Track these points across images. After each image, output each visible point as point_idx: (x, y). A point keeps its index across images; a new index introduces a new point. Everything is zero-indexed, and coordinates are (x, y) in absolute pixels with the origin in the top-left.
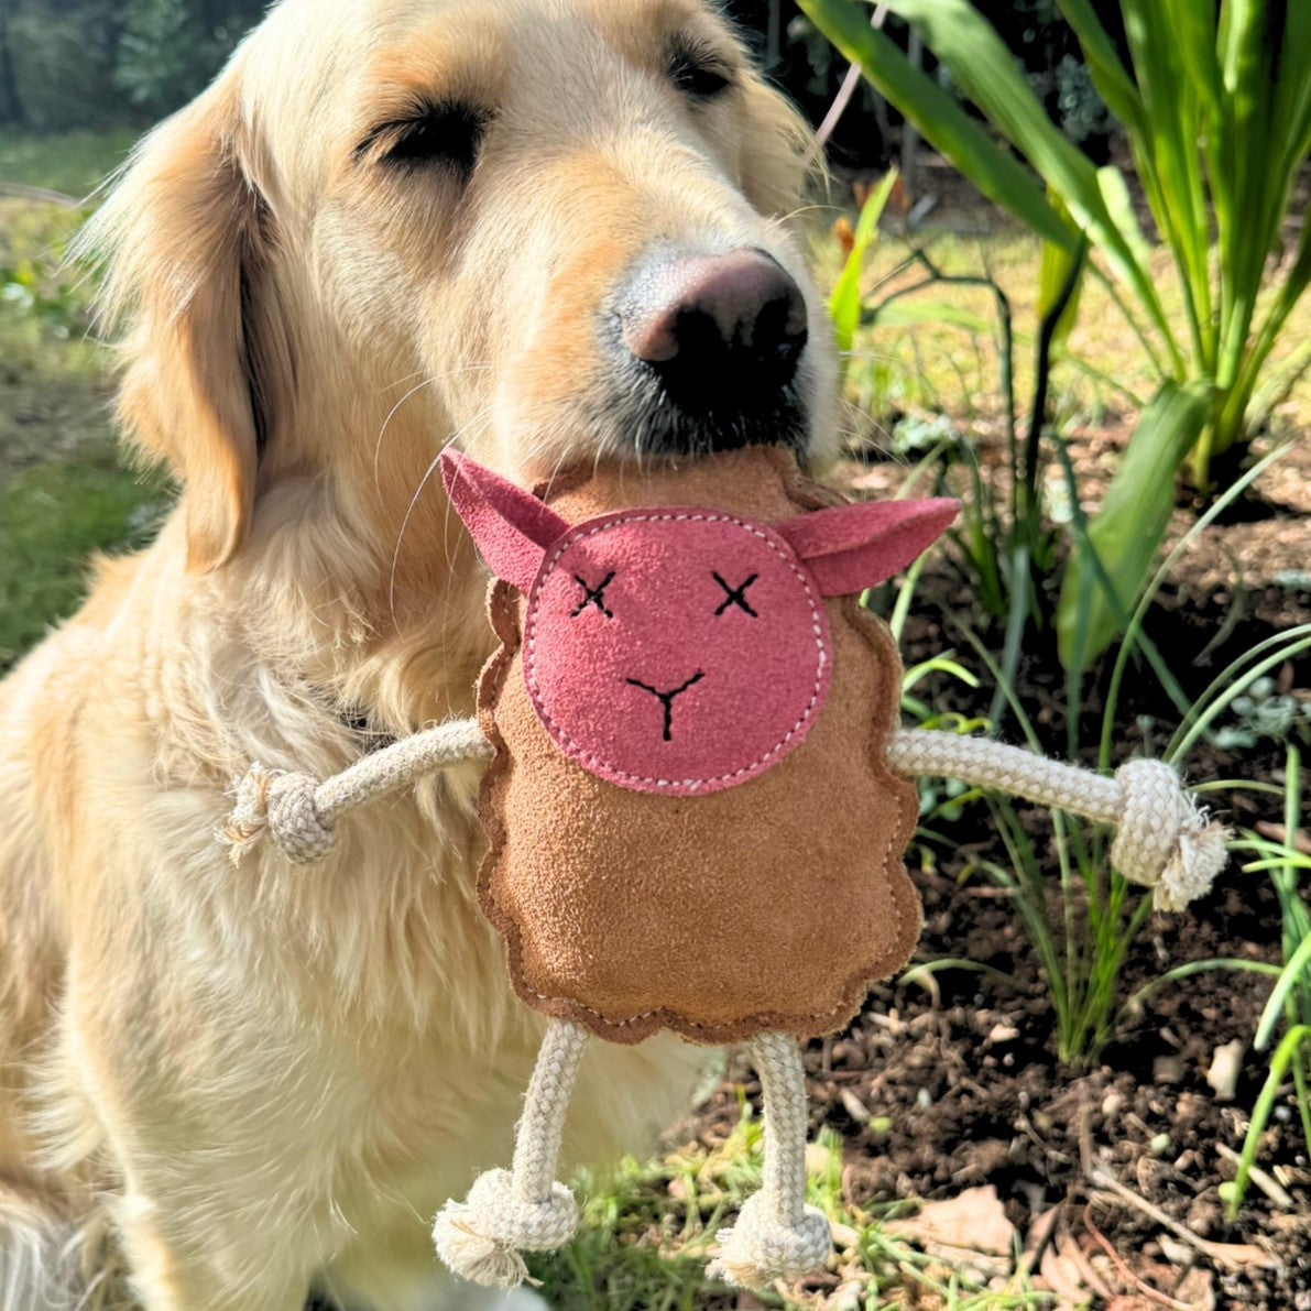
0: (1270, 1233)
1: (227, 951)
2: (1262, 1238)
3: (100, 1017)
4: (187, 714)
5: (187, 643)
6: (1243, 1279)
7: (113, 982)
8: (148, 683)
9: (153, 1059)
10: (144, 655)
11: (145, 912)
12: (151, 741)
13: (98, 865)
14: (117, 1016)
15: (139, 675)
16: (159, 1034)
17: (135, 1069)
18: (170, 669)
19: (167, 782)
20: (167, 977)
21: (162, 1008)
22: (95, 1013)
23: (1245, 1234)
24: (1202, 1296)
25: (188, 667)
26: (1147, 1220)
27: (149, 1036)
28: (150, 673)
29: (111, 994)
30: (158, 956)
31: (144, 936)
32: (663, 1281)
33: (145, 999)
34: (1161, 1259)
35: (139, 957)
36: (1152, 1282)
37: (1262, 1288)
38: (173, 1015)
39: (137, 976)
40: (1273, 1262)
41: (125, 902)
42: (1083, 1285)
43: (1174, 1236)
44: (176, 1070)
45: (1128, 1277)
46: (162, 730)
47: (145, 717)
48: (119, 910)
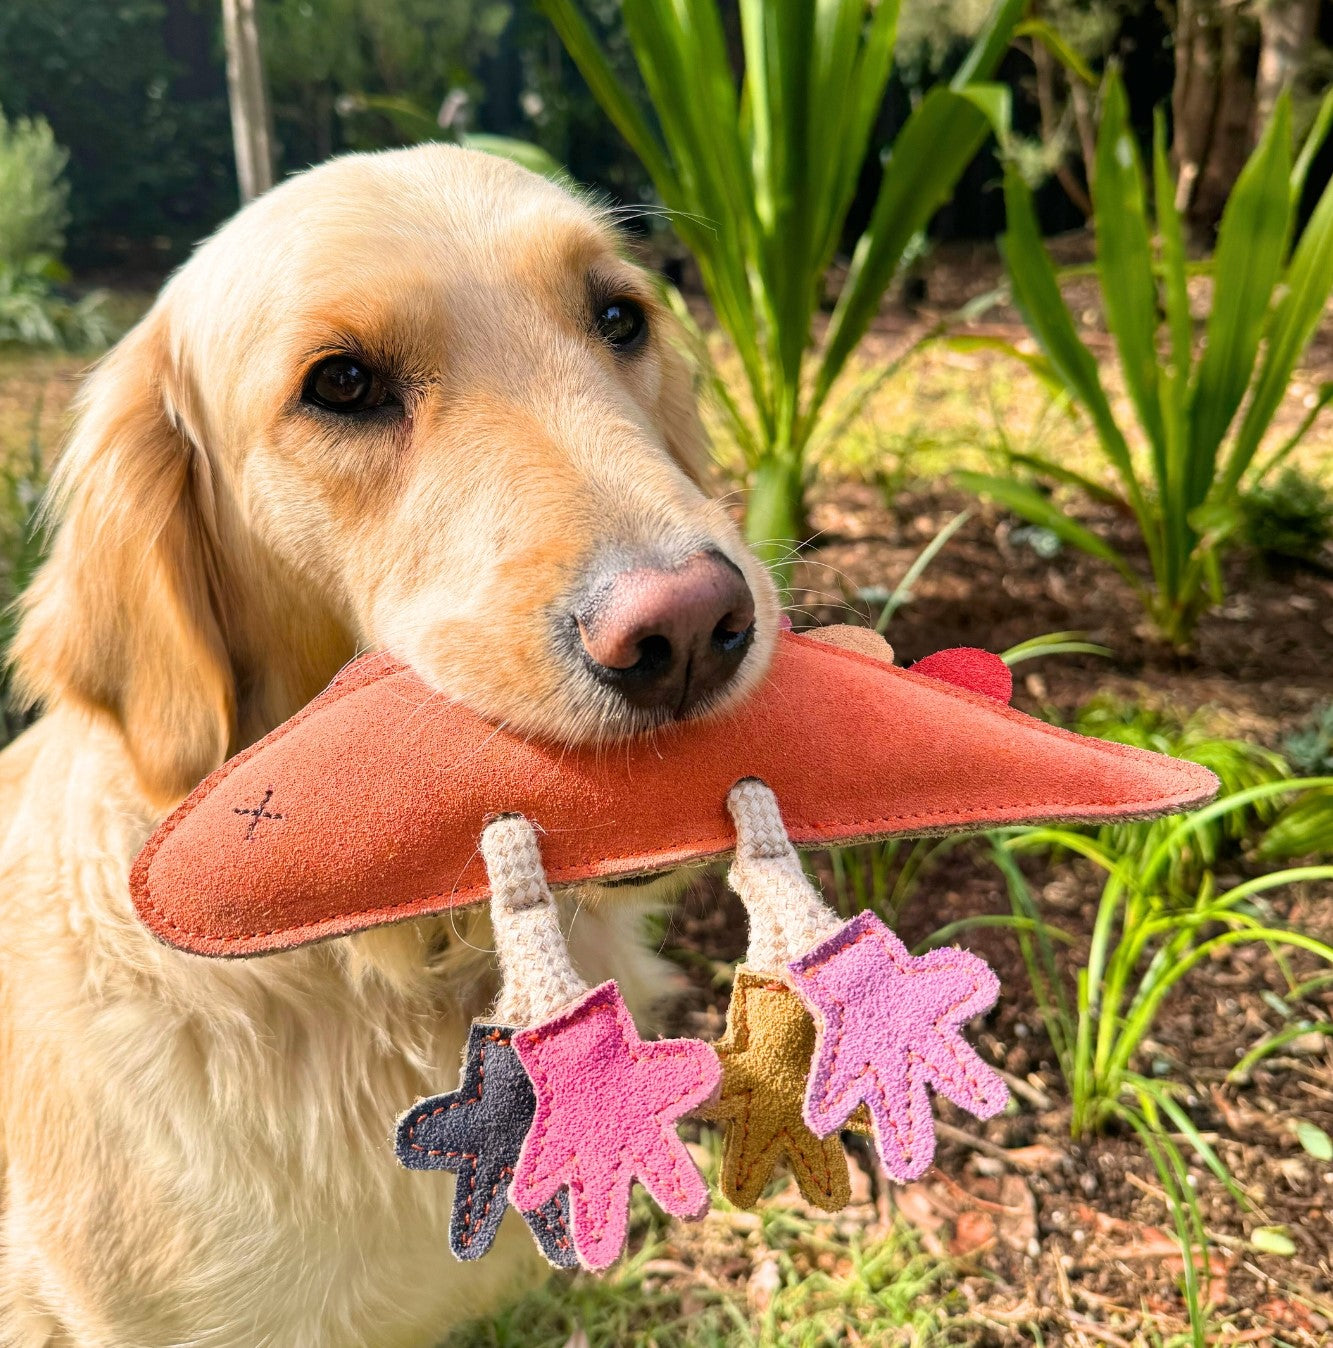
0: (1046, 1131)
1: (190, 1159)
2: (1043, 1137)
3: (60, 1231)
4: (111, 922)
5: (104, 848)
6: (1044, 1176)
7: (69, 1197)
8: (68, 893)
9: (123, 1266)
10: (60, 862)
11: (97, 1125)
12: (79, 956)
13: (37, 1084)
14: (77, 1230)
15: (56, 888)
16: (127, 1241)
17: (103, 1278)
18: (88, 875)
19: (101, 1001)
20: (129, 1184)
21: (127, 1215)
22: (54, 1227)
23: (1029, 1137)
24: (1021, 1198)
25: (106, 869)
26: (959, 1144)
27: (118, 1242)
28: (68, 882)
29: (68, 1210)
30: (116, 1165)
31: (98, 1148)
32: (612, 1306)
33: (106, 1210)
34: (980, 1175)
35: (95, 1170)
36: (982, 1196)
37: (1058, 1179)
38: (140, 1219)
39: (95, 1188)
40: (1057, 1156)
41: (73, 1116)
42: (934, 1213)
43: (982, 1153)
44: (148, 1271)
45: (963, 1197)
46: (87, 941)
47: (68, 932)
48: (67, 1127)
